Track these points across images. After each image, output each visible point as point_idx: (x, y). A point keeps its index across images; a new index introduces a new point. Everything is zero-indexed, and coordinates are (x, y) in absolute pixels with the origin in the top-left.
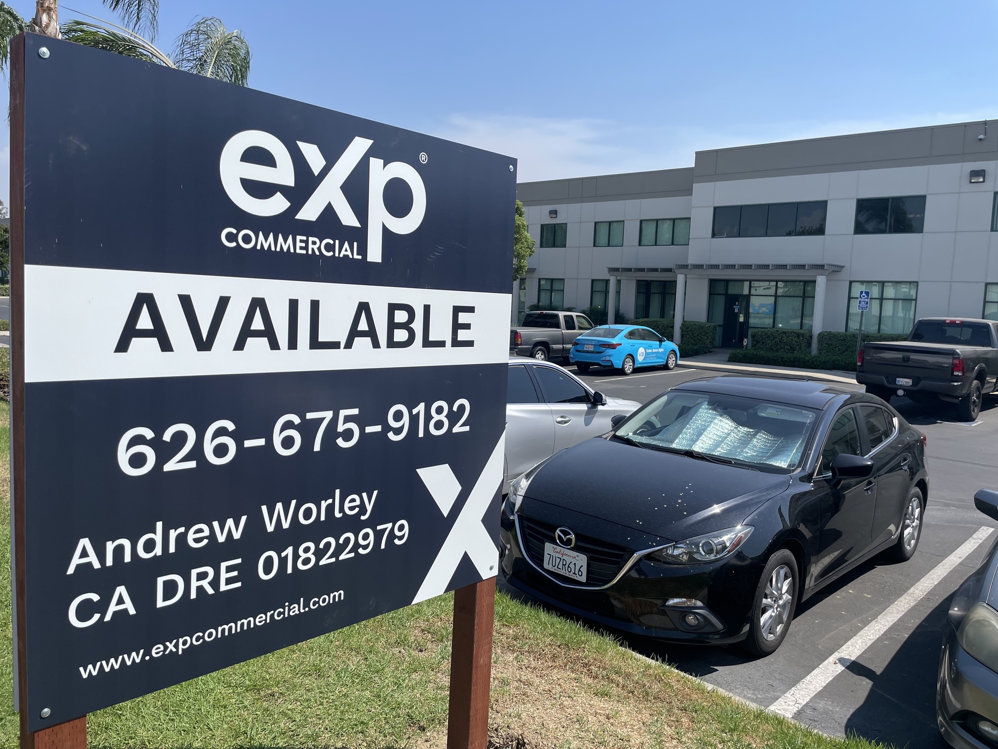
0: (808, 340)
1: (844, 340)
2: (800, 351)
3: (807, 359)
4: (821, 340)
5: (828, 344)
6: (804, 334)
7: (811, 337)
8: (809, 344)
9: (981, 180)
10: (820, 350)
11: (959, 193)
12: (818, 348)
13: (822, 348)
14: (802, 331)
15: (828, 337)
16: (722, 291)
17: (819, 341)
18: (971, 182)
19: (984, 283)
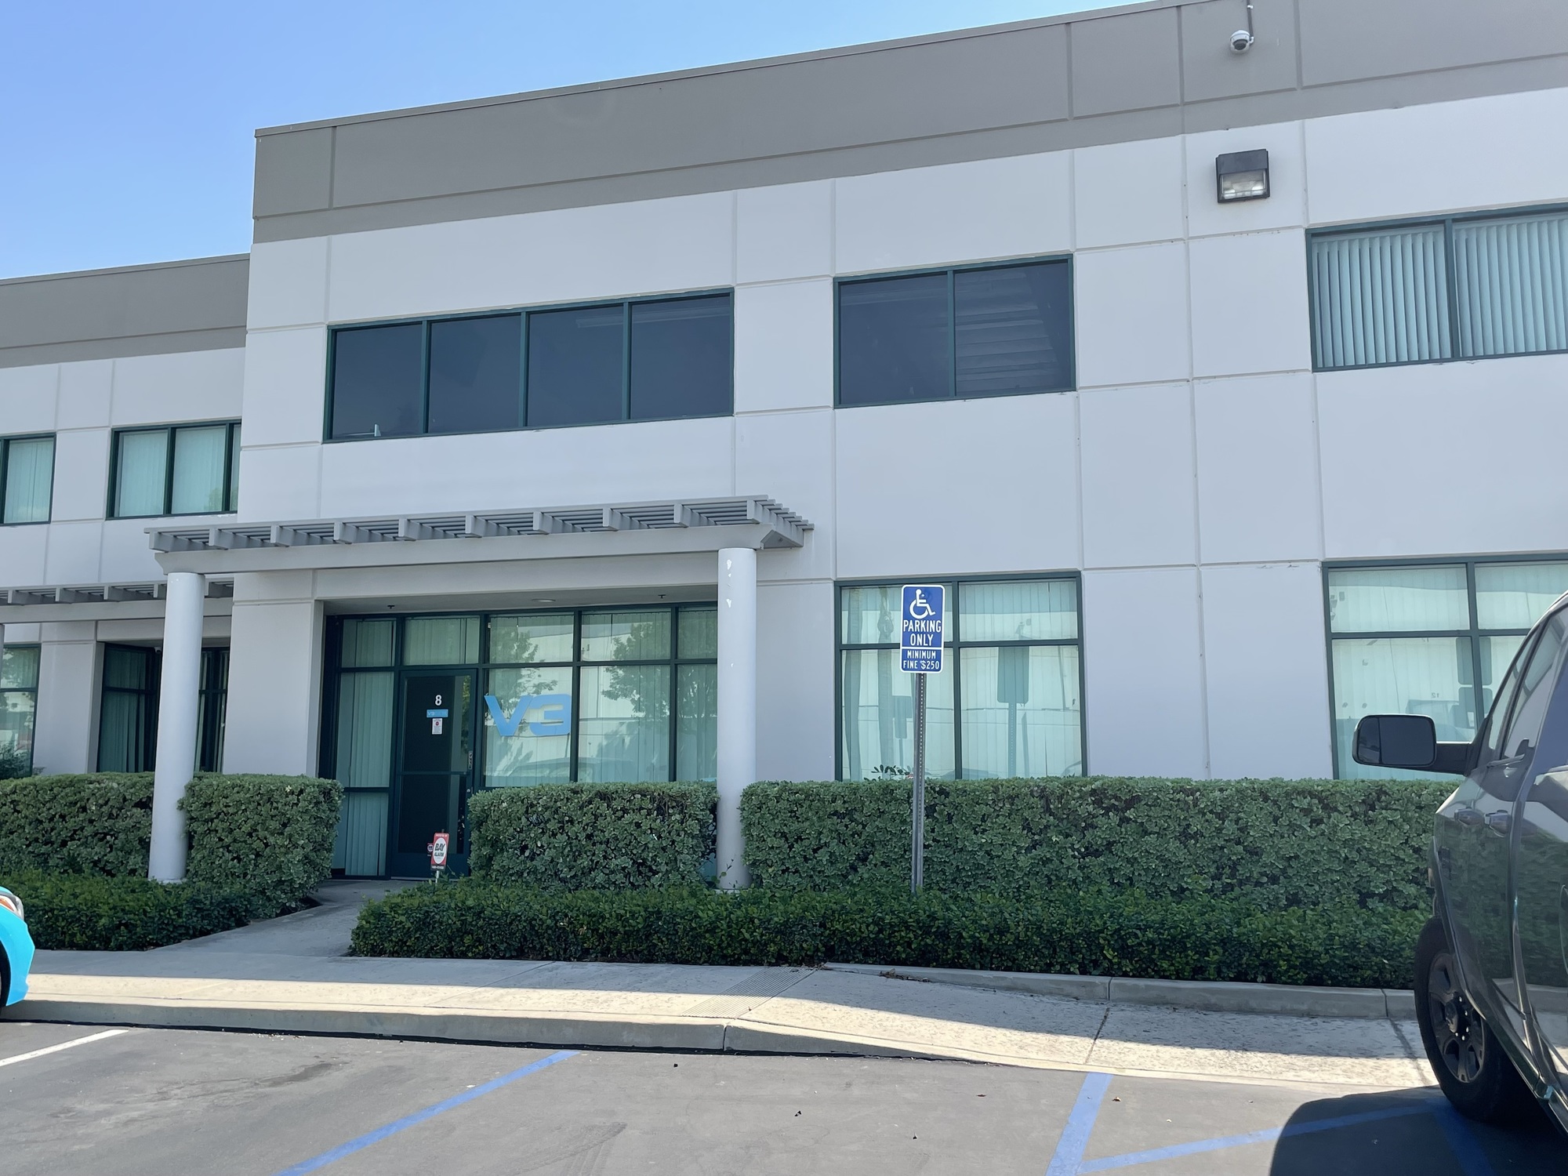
0: (703, 825)
1: (849, 813)
2: (674, 877)
3: (706, 916)
4: (754, 819)
5: (784, 835)
6: (684, 795)
7: (714, 809)
8: (709, 843)
9: (1258, 189)
10: (754, 867)
11: (1186, 240)
12: (746, 855)
13: (761, 856)
14: (675, 787)
15: (784, 804)
16: (382, 655)
17: (748, 826)
18: (1222, 200)
19: (1319, 564)
